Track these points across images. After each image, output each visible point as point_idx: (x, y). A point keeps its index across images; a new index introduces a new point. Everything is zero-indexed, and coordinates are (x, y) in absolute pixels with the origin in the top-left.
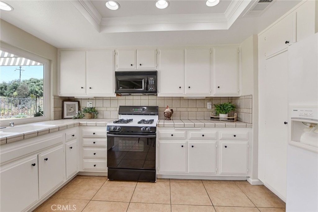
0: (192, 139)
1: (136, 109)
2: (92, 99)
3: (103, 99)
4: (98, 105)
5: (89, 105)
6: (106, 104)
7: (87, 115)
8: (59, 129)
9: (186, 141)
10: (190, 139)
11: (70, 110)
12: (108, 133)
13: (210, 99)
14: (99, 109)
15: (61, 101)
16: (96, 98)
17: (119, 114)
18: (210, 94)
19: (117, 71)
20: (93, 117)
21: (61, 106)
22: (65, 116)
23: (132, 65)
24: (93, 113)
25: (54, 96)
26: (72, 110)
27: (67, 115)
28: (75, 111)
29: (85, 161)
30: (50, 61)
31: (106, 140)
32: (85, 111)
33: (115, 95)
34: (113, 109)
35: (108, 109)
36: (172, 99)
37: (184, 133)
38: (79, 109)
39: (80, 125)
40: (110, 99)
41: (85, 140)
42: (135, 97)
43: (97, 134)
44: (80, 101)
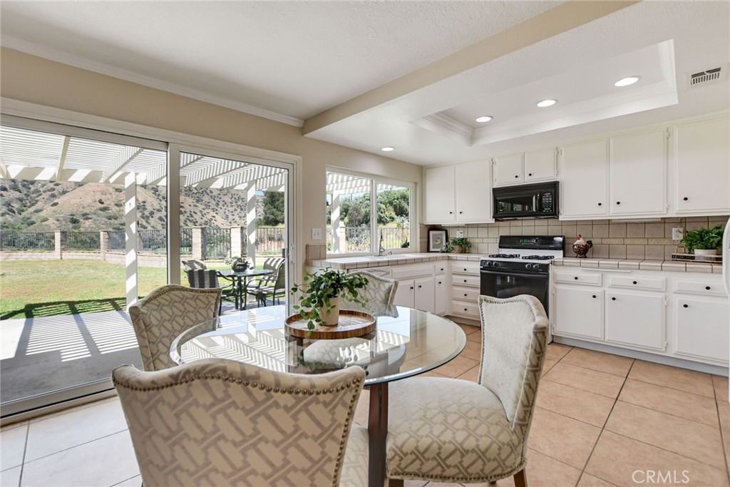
0: (613, 287)
1: (525, 241)
2: (463, 227)
3: (477, 226)
4: (471, 235)
5: (458, 235)
6: (483, 233)
7: (457, 247)
8: (421, 261)
9: (602, 289)
10: (610, 287)
11: (437, 241)
12: (481, 269)
13: (682, 221)
14: (471, 241)
15: (426, 230)
16: (468, 226)
17: (500, 247)
18: (665, 212)
19: (495, 187)
20: (463, 252)
21: (426, 236)
22: (431, 249)
23: (517, 177)
24: (464, 246)
25: (421, 224)
26: (439, 241)
27: (433, 248)
28: (442, 242)
29: (455, 302)
30: (416, 183)
31: (479, 278)
32: (455, 242)
33: (493, 221)
34: (492, 241)
35: (485, 241)
36: (592, 223)
37: (599, 277)
38: (447, 240)
39: (449, 259)
40: (487, 226)
41: (454, 277)
42: (525, 223)
43: (469, 271)
44: (448, 229)
